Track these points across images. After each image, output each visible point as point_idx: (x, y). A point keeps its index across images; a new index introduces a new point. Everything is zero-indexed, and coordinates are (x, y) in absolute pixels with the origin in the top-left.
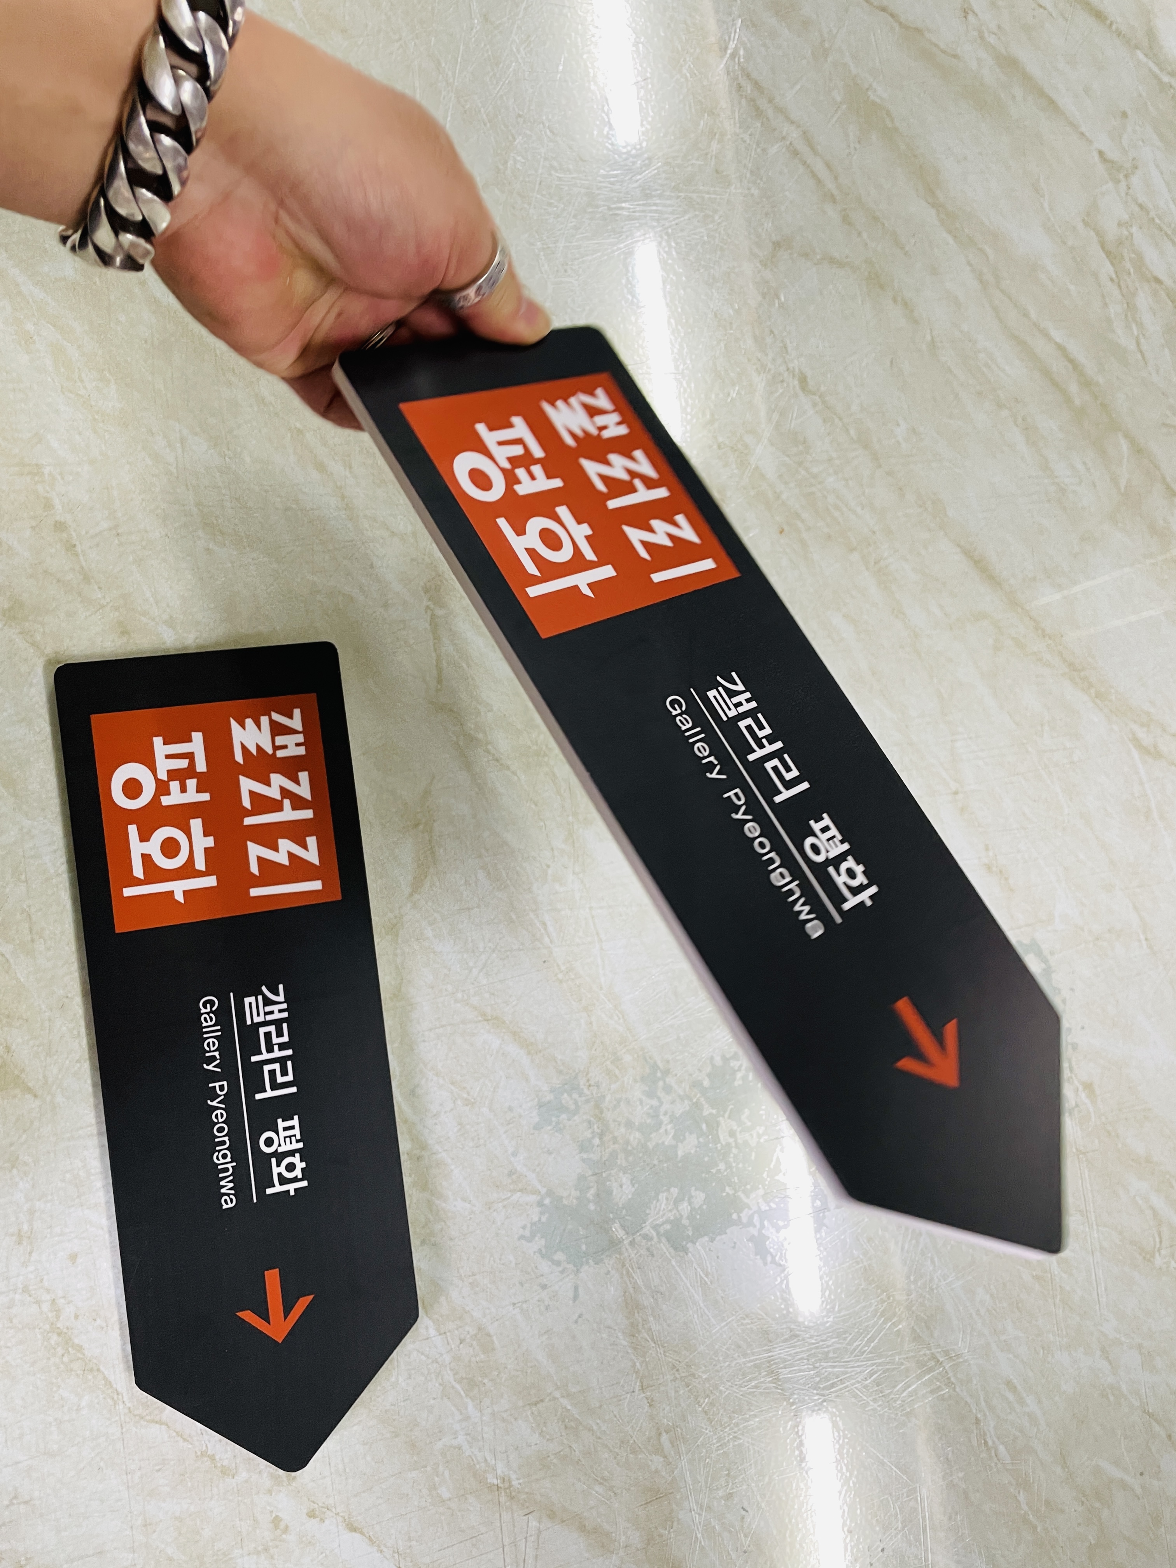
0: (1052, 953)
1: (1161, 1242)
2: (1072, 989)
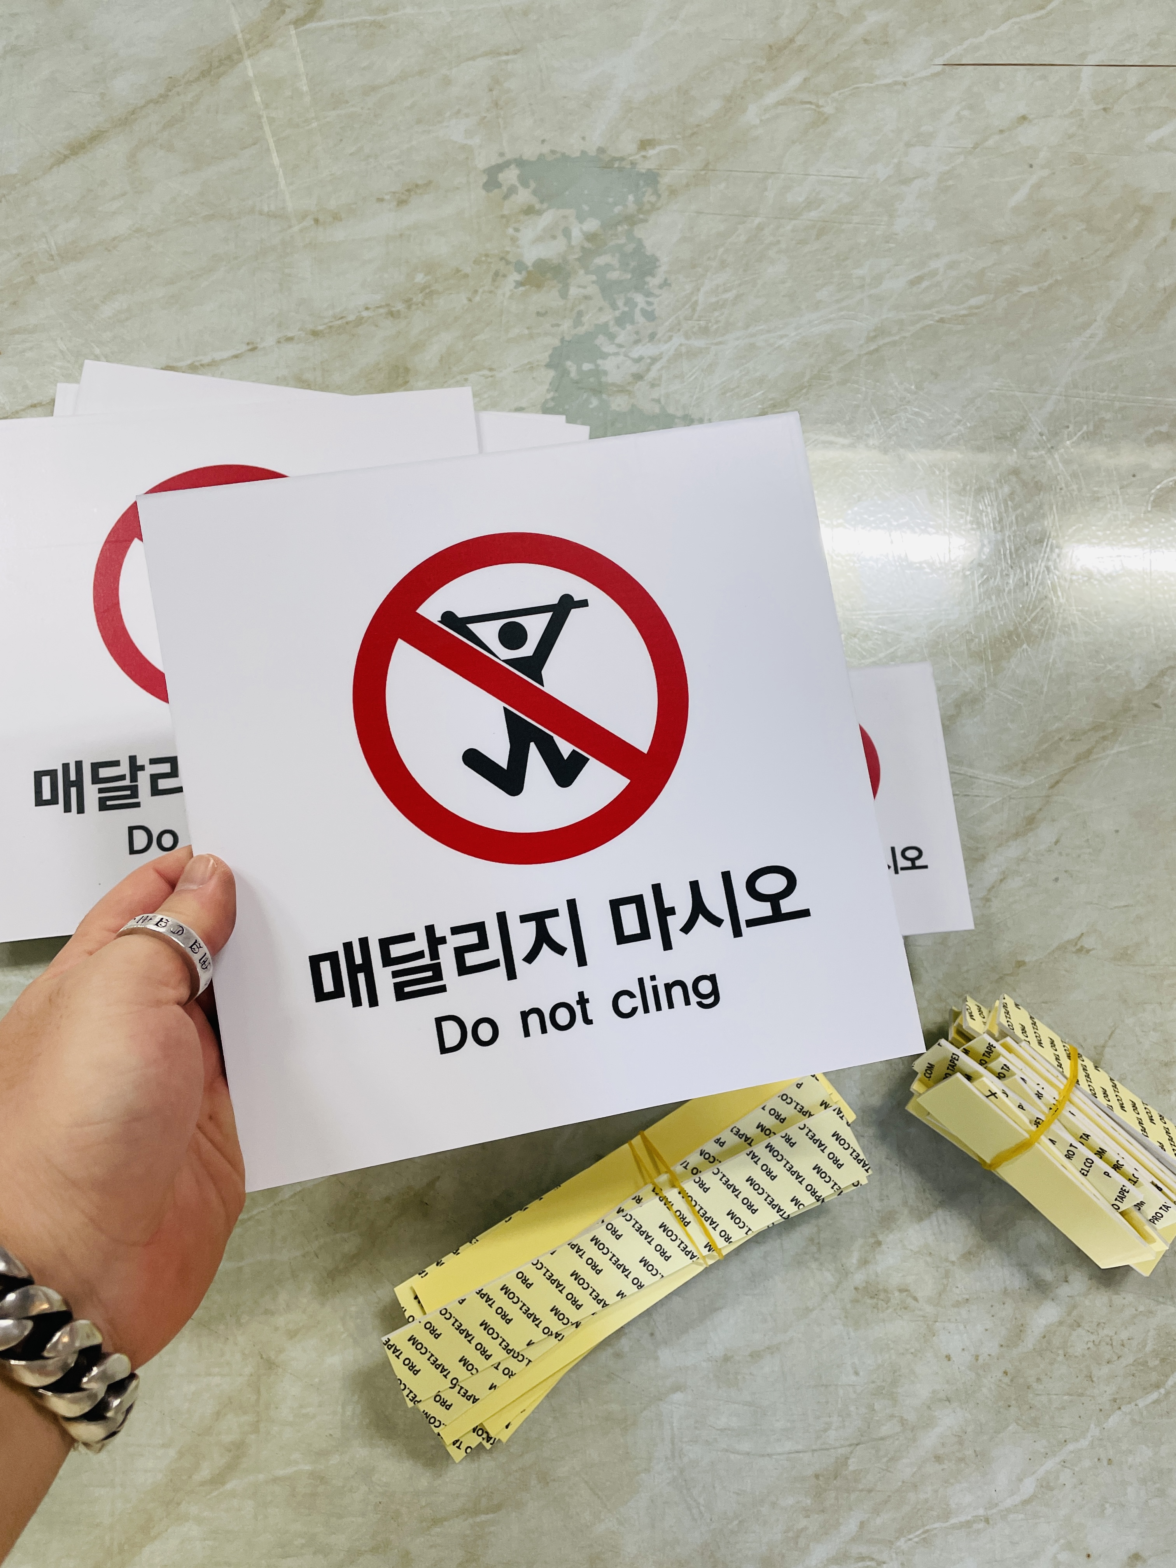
0: (502, 154)
1: (810, 103)
2: (543, 141)
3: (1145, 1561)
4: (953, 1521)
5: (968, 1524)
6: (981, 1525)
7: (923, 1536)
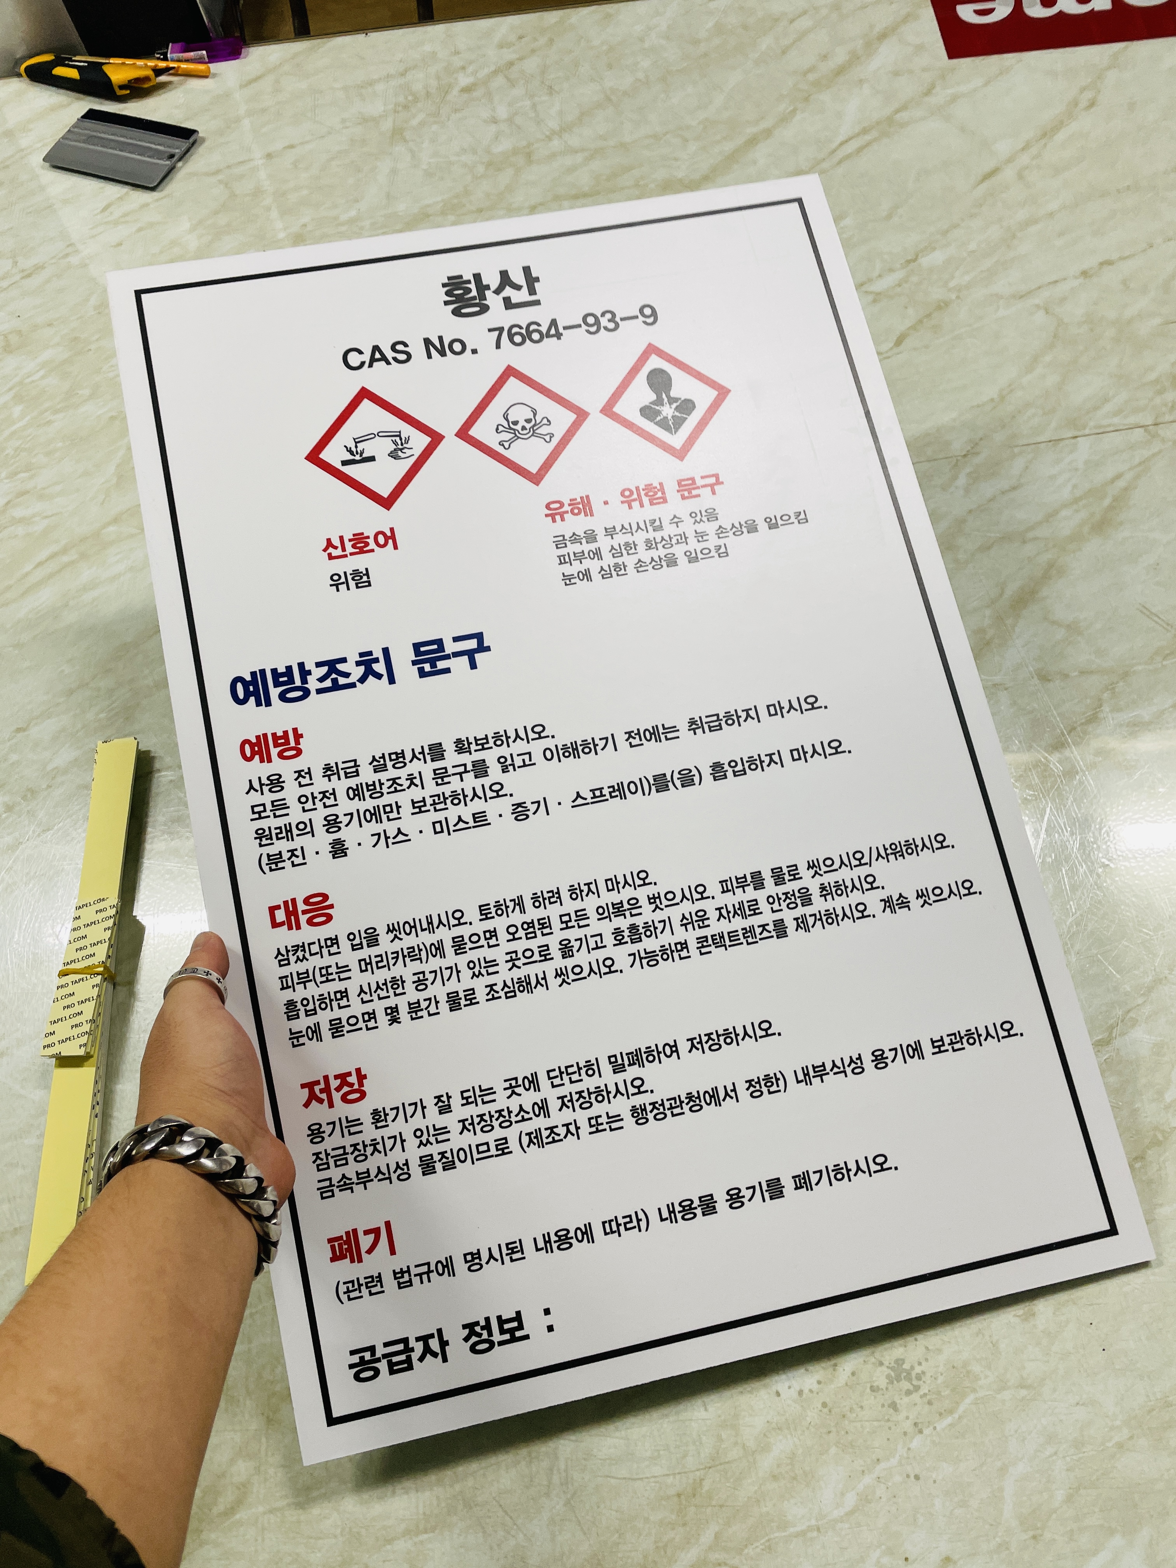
3: (955, 1563)
4: (792, 1530)
5: (803, 1533)
6: (815, 1534)
7: (767, 1544)
